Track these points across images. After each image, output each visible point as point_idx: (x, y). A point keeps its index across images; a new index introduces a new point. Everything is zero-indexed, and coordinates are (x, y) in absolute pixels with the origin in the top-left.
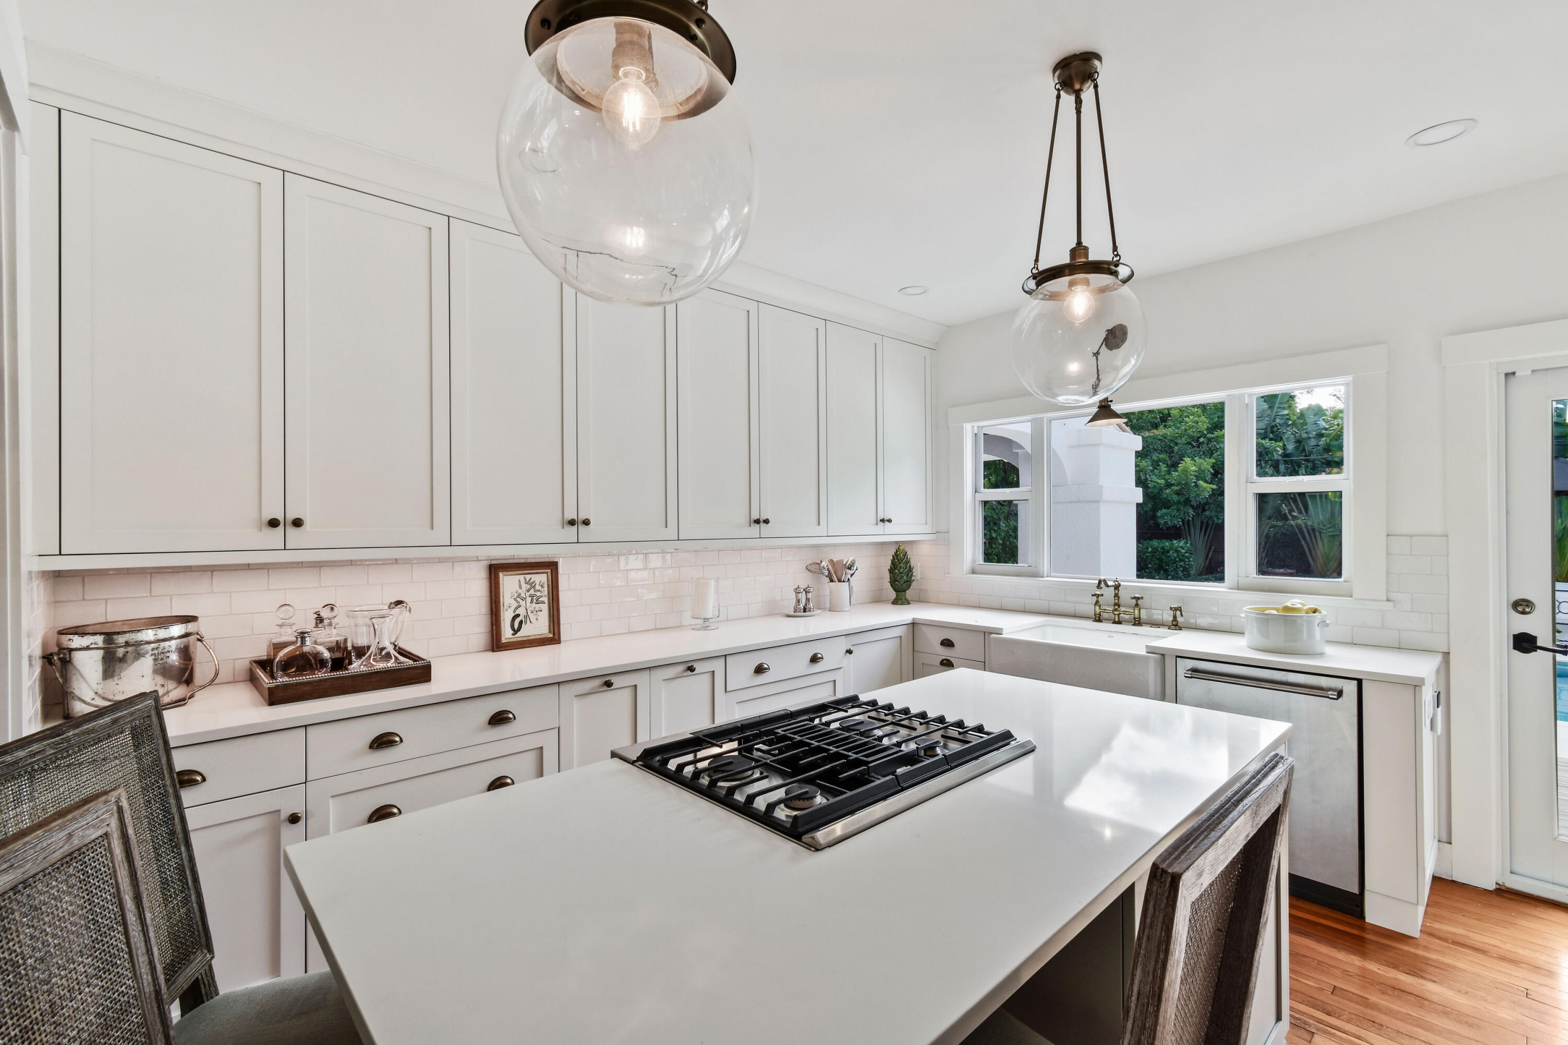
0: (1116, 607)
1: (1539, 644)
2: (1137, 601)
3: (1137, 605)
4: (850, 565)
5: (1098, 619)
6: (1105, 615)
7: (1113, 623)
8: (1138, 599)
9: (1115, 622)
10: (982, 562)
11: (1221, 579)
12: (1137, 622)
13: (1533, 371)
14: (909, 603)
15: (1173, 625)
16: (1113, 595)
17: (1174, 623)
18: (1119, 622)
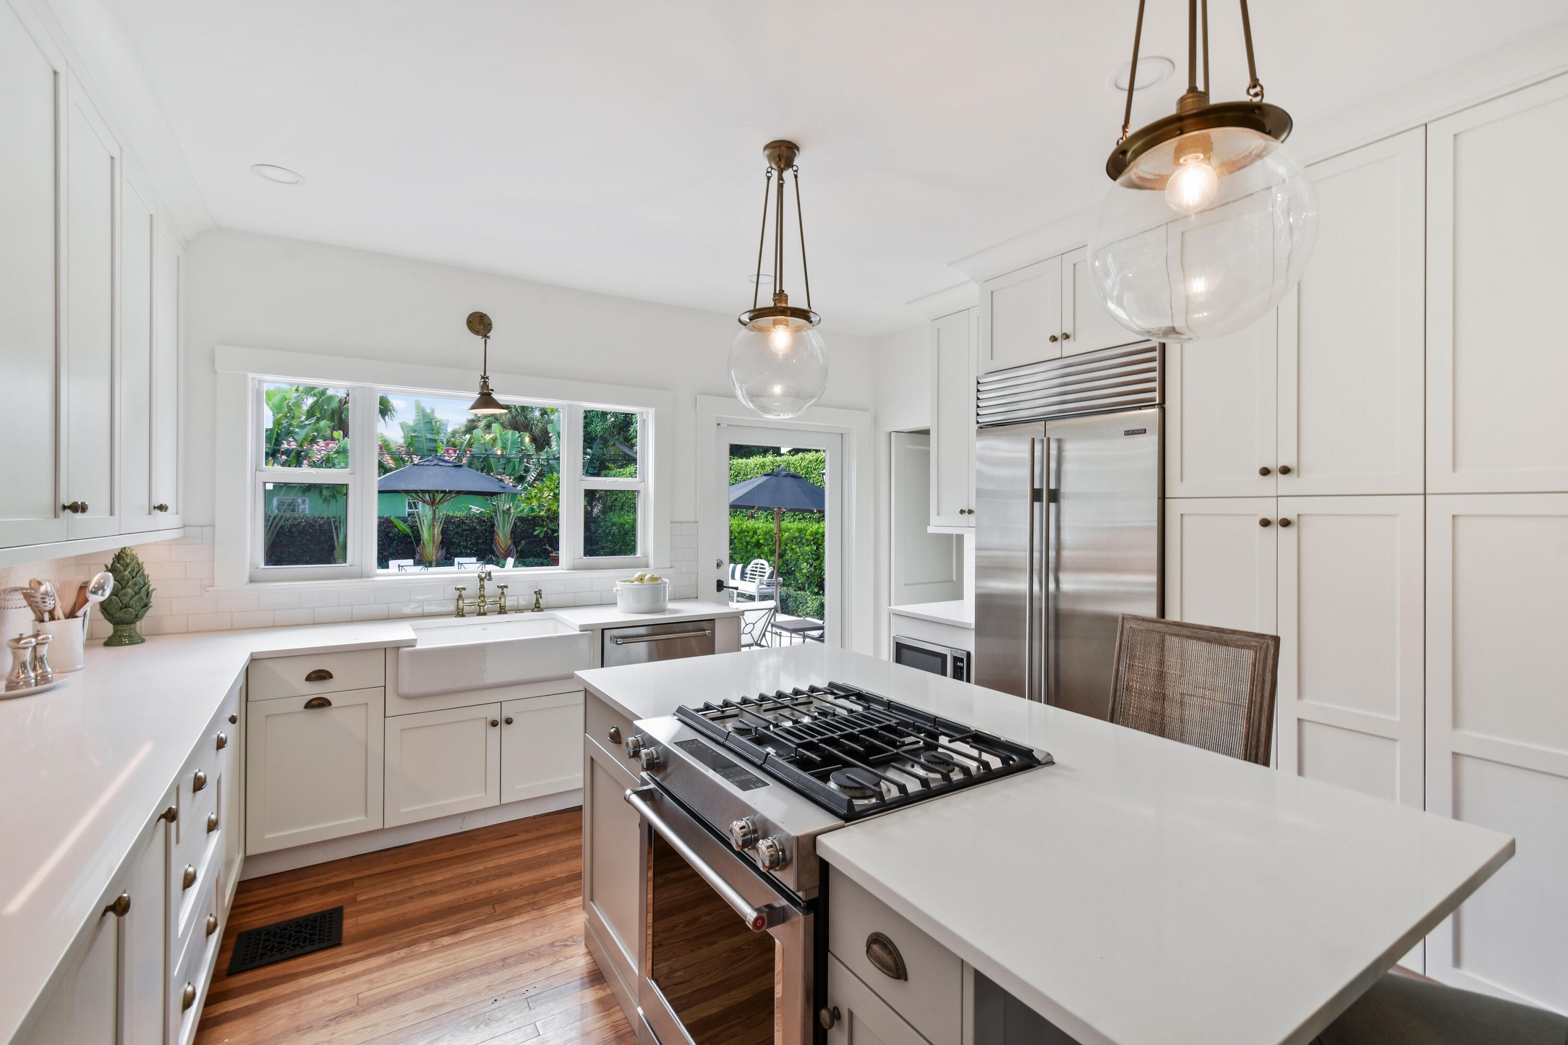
0: (482, 599)
1: (724, 585)
2: (502, 590)
3: (503, 593)
4: (94, 588)
5: (460, 613)
6: (466, 609)
7: (478, 615)
8: (502, 587)
9: (480, 614)
10: (263, 566)
11: (555, 562)
12: (502, 610)
13: (728, 425)
14: (143, 641)
15: (536, 607)
16: (479, 587)
17: (537, 605)
18: (484, 614)
